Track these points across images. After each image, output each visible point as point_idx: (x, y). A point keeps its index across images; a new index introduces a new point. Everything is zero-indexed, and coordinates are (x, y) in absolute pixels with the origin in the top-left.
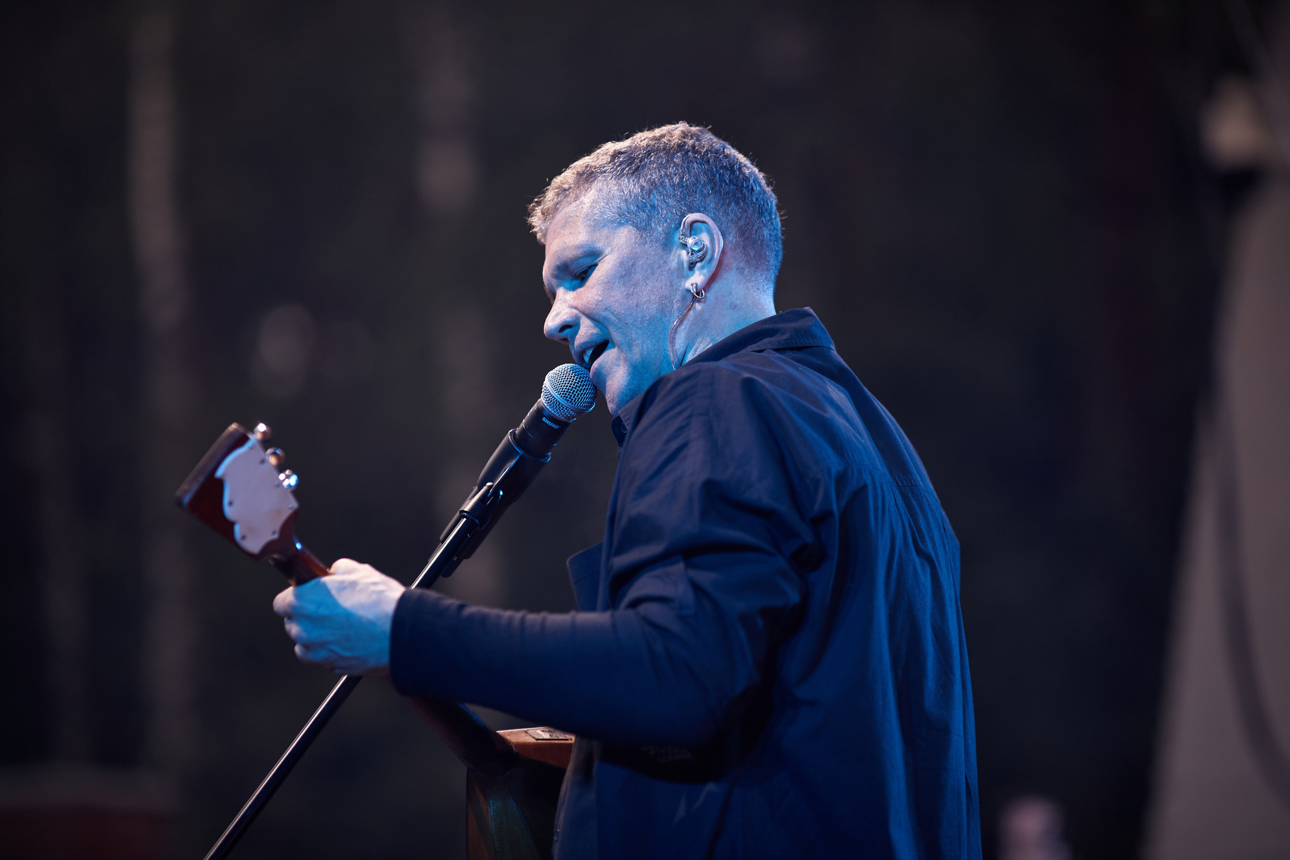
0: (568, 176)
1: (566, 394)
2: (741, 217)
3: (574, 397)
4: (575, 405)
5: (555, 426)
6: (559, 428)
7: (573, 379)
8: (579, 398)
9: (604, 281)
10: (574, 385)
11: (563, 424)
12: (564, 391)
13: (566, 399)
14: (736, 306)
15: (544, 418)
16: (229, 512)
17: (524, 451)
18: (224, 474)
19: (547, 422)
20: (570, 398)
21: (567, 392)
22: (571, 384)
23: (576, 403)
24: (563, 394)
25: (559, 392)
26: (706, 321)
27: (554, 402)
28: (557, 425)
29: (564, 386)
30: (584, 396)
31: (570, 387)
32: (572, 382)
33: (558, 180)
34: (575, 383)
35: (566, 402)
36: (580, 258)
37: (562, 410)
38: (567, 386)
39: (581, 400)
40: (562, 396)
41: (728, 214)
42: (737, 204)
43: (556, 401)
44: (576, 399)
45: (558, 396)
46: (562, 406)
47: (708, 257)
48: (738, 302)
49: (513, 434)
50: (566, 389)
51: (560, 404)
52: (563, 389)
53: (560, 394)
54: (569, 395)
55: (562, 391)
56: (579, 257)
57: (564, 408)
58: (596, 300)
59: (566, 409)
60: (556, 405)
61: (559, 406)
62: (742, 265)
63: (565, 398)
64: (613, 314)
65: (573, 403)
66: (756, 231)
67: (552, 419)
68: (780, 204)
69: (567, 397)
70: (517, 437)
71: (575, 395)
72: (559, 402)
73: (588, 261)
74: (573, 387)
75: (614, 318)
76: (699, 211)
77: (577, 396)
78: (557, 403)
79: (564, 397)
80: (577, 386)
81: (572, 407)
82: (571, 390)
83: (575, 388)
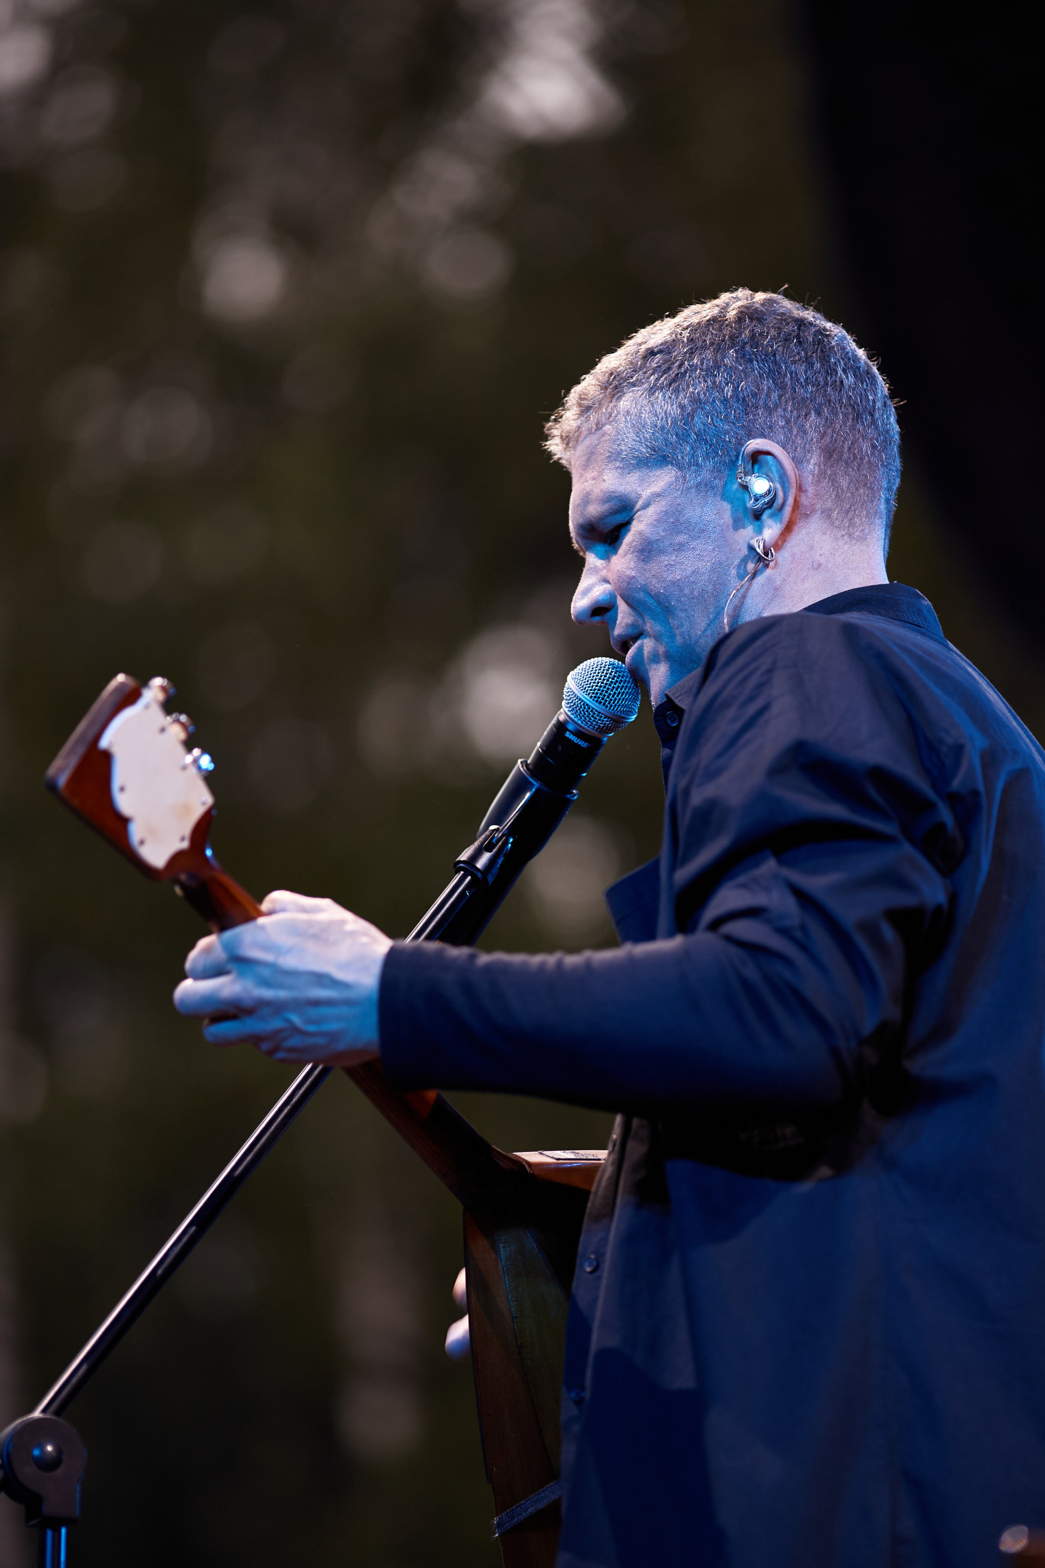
0: (589, 384)
1: (597, 693)
2: (825, 432)
3: (608, 697)
4: (610, 709)
5: (583, 744)
6: (588, 747)
7: (607, 674)
8: (616, 699)
9: (636, 548)
10: (608, 680)
11: (595, 743)
12: (595, 690)
13: (597, 701)
14: (820, 565)
15: (568, 733)
16: (124, 803)
17: (541, 781)
18: (111, 743)
19: (572, 737)
20: (603, 699)
21: (599, 690)
22: (604, 680)
23: (611, 706)
24: (593, 693)
25: (587, 691)
26: (776, 589)
27: (581, 707)
28: (585, 742)
29: (594, 683)
30: (622, 696)
31: (602, 683)
32: (605, 676)
33: (576, 390)
34: (609, 678)
35: (597, 704)
36: (606, 517)
37: (593, 716)
38: (598, 683)
39: (618, 702)
40: (591, 697)
41: (805, 432)
42: (819, 413)
43: (584, 704)
44: (611, 700)
45: (587, 696)
46: (592, 711)
47: (777, 504)
48: (822, 560)
49: (524, 763)
50: (597, 686)
51: (589, 708)
52: (593, 686)
53: (589, 693)
54: (601, 694)
55: (591, 690)
56: (605, 515)
57: (594, 714)
58: (628, 576)
59: (598, 716)
60: (583, 710)
61: (587, 711)
62: (829, 504)
63: (596, 699)
64: (650, 595)
65: (607, 707)
66: (850, 448)
67: (579, 733)
68: (892, 387)
69: (599, 698)
70: (531, 767)
71: (610, 694)
72: (587, 705)
73: (620, 519)
74: (606, 684)
75: (652, 601)
76: (763, 436)
77: (613, 696)
78: (585, 708)
79: (595, 697)
80: (612, 682)
81: (607, 711)
82: (605, 687)
83: (610, 685)
